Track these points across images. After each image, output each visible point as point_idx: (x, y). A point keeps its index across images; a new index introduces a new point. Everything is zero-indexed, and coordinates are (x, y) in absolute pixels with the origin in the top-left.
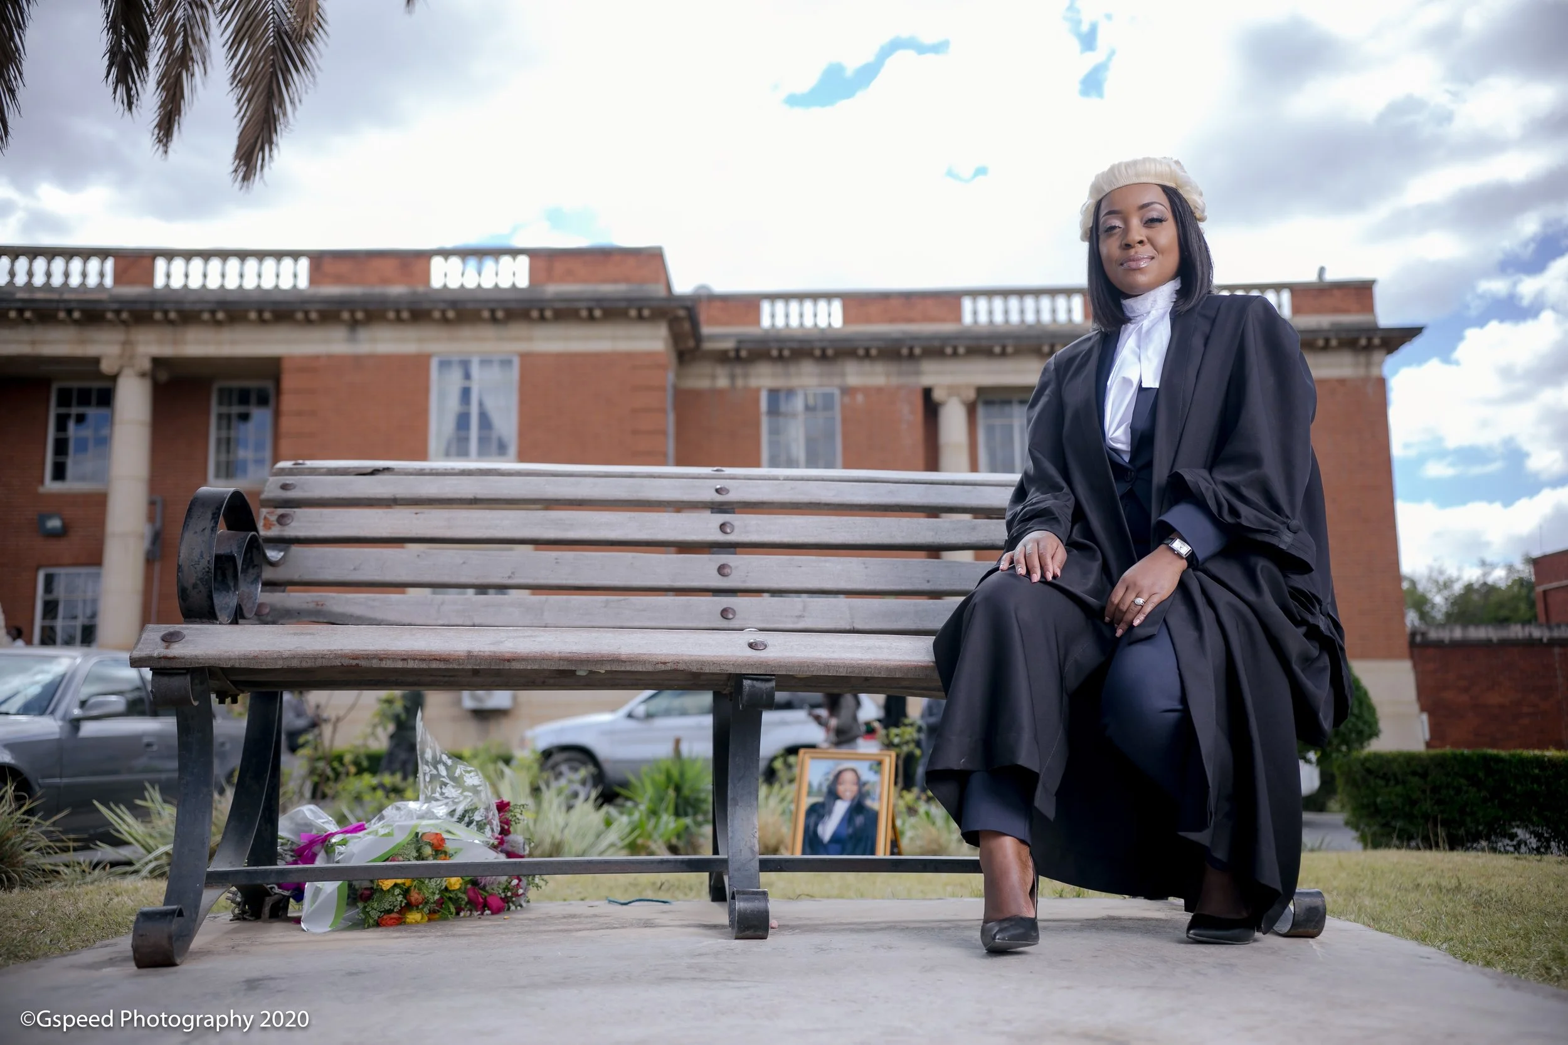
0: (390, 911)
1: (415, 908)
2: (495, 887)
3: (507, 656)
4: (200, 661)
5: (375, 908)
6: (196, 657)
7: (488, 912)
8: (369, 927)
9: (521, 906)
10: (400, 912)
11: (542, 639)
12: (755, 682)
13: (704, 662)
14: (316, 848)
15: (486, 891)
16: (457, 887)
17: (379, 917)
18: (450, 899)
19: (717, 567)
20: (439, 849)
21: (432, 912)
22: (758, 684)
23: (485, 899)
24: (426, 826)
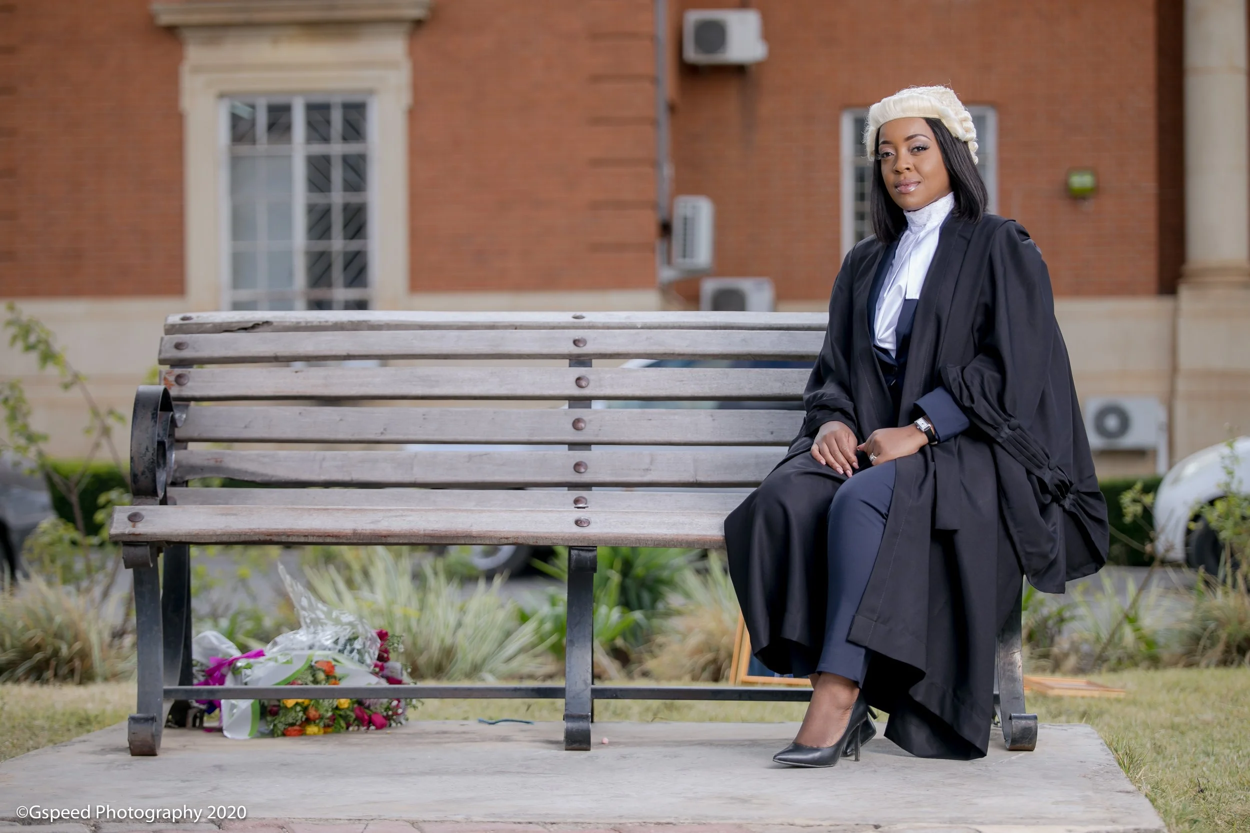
0: (293, 725)
1: (313, 722)
2: (378, 707)
3: (384, 533)
4: (158, 537)
5: (281, 722)
6: (155, 534)
7: (372, 727)
8: (278, 736)
9: (401, 723)
10: (300, 725)
11: (410, 518)
12: (581, 552)
13: (539, 537)
14: (224, 670)
15: (371, 711)
16: (346, 706)
17: (285, 729)
18: (340, 716)
19: (572, 421)
20: (330, 676)
21: (327, 726)
22: (583, 554)
23: (370, 717)
24: (318, 655)
